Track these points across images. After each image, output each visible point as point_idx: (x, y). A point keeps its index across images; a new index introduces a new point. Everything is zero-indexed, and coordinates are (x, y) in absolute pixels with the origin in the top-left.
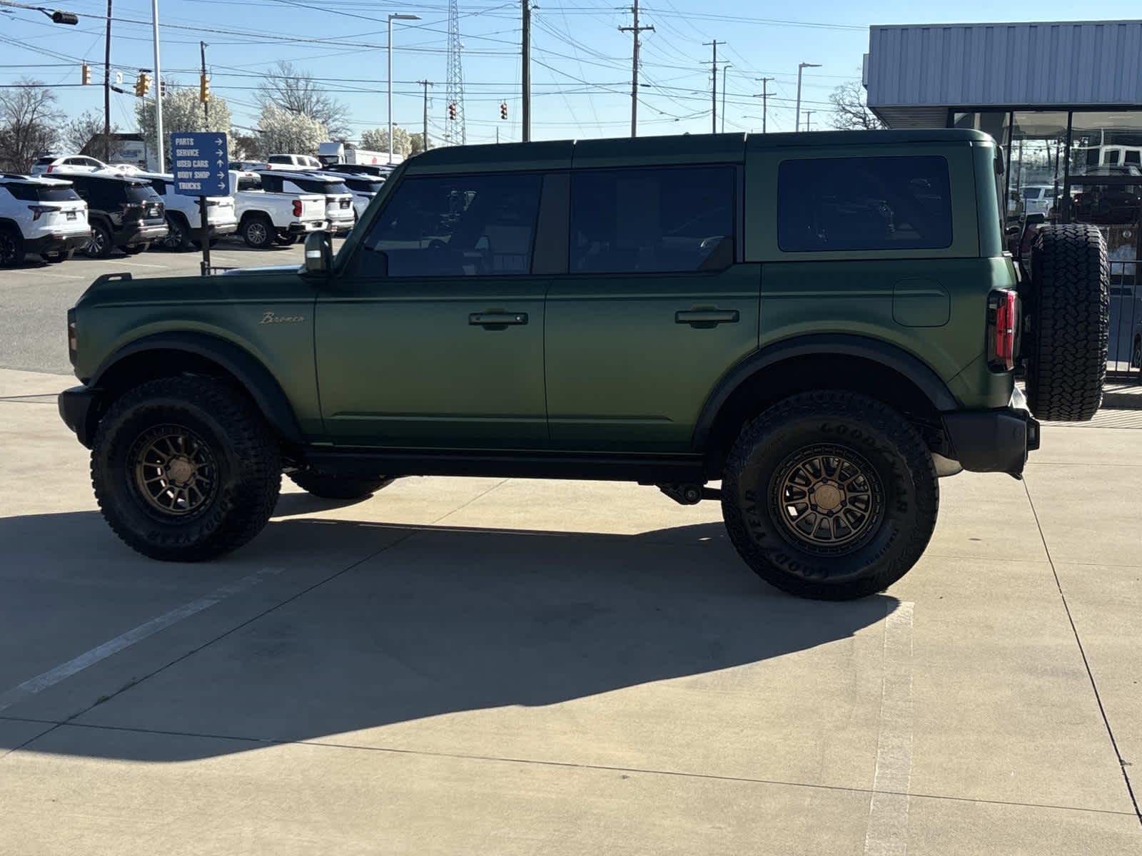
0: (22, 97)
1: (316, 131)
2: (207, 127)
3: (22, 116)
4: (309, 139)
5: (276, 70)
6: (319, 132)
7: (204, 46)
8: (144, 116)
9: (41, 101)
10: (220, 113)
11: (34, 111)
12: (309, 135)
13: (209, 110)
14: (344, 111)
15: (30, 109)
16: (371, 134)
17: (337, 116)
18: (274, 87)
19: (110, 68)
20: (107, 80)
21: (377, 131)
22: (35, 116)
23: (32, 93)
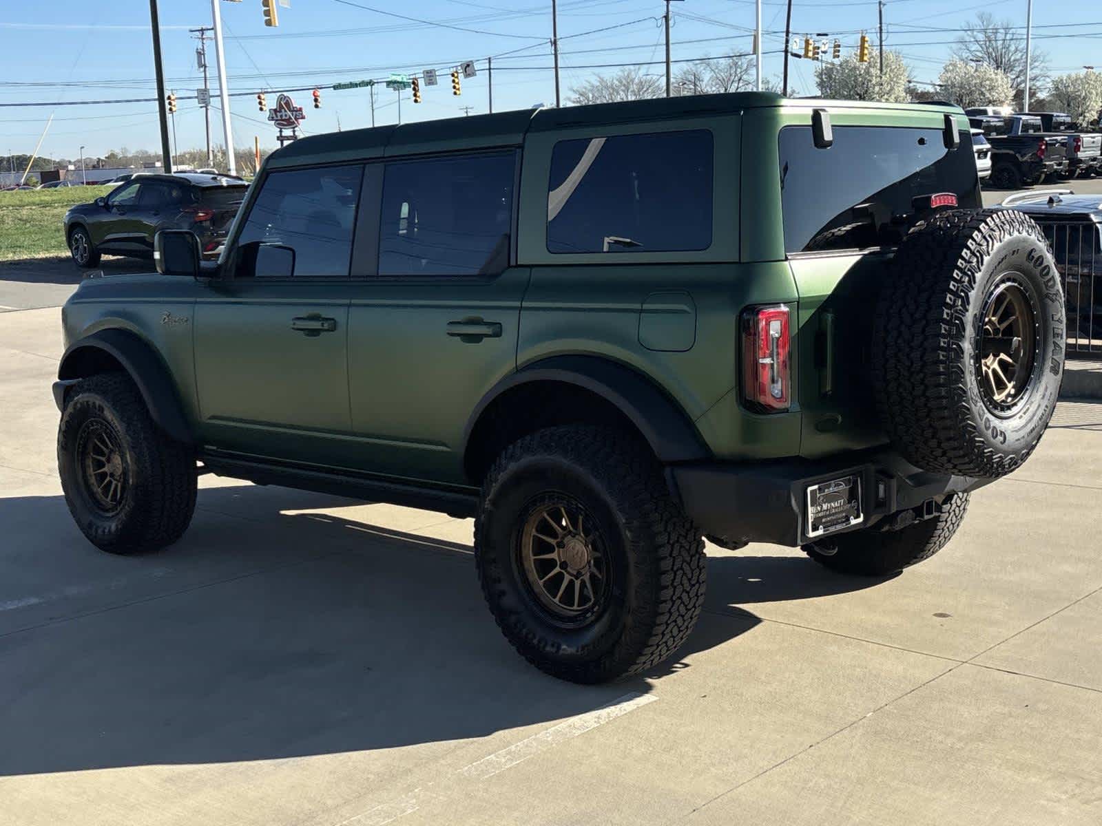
0: (731, 67)
1: (997, 81)
2: (882, 85)
3: (729, 86)
4: (989, 90)
5: (976, 22)
6: (1000, 82)
7: (882, 6)
8: (821, 79)
9: (746, 70)
10: (895, 70)
11: (739, 80)
12: (989, 86)
13: (884, 68)
14: (1044, 57)
15: (737, 78)
16: (1062, 80)
17: (1036, 64)
18: (972, 40)
19: (790, 35)
20: (787, 46)
21: (1069, 77)
22: (741, 85)
23: (740, 63)
